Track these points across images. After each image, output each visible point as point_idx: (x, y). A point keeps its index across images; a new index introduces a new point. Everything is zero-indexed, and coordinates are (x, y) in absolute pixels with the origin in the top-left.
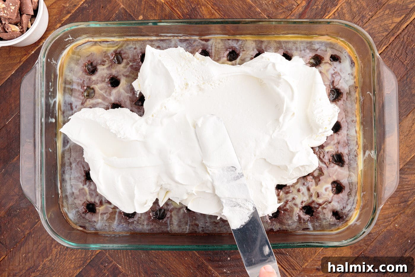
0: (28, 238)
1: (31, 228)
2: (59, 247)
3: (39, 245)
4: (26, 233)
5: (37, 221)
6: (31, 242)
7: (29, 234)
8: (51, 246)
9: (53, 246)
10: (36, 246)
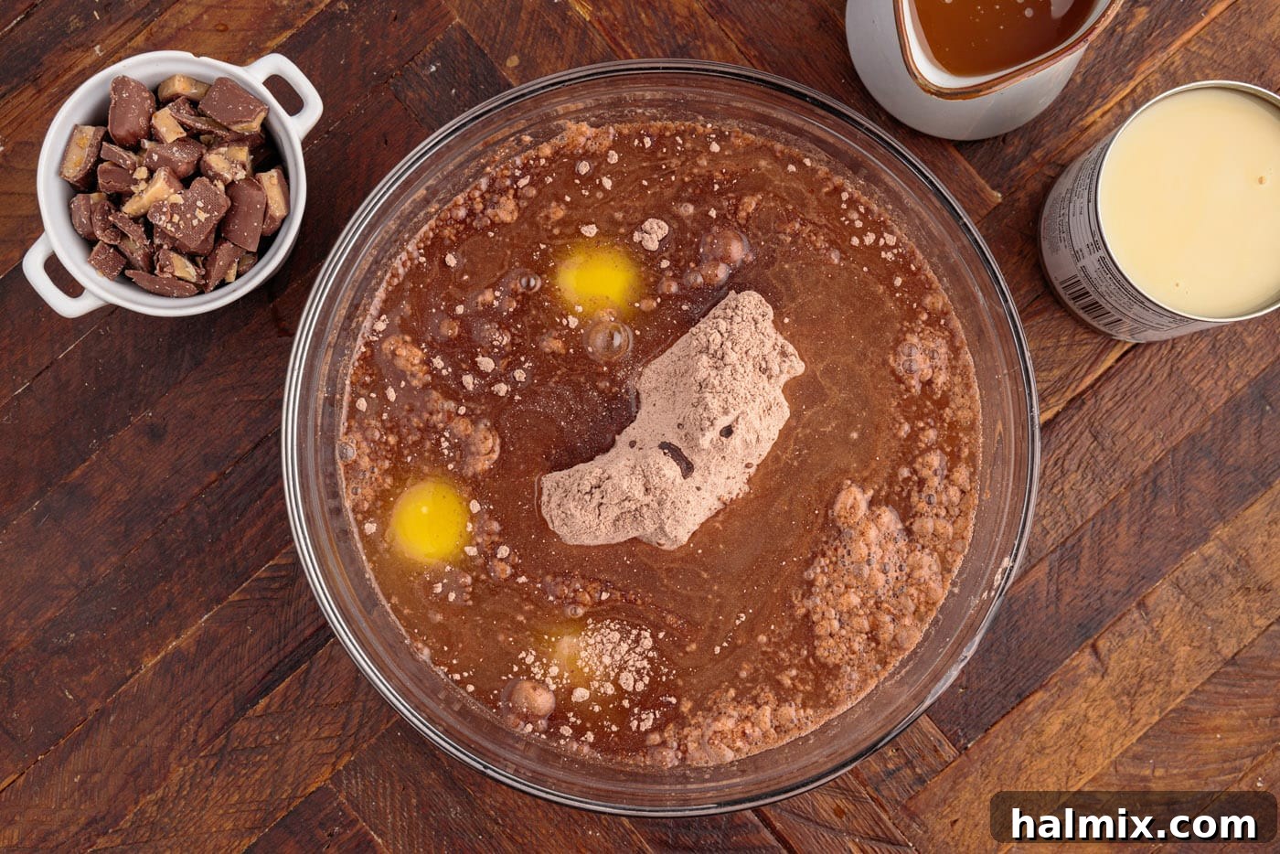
0: (96, 725)
1: (109, 694)
2: (190, 762)
3: (128, 751)
4: (92, 709)
5: (129, 672)
6: (104, 738)
7: (102, 714)
8: (166, 758)
9: (172, 756)
10: (118, 751)
